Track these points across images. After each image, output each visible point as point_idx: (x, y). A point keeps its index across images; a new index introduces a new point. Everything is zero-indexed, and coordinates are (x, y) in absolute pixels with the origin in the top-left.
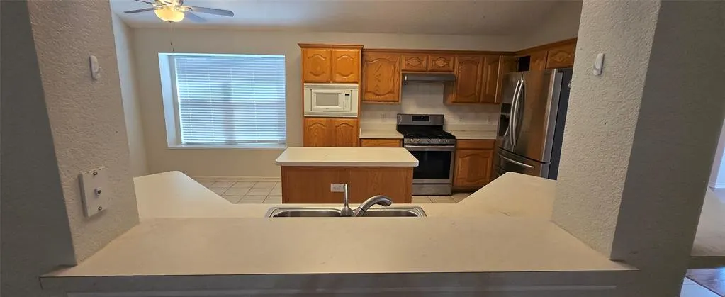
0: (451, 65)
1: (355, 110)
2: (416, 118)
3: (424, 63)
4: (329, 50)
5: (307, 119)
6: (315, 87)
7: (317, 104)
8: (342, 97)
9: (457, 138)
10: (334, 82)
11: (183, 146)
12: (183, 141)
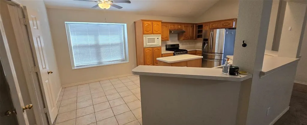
0: (182, 27)
1: (160, 44)
2: (172, 45)
3: (175, 27)
4: (151, 22)
5: (145, 48)
6: (148, 36)
7: (148, 43)
8: (156, 40)
9: (188, 51)
10: (153, 34)
11: (75, 68)
12: (75, 65)
